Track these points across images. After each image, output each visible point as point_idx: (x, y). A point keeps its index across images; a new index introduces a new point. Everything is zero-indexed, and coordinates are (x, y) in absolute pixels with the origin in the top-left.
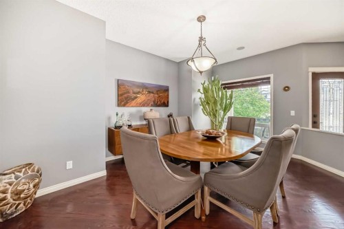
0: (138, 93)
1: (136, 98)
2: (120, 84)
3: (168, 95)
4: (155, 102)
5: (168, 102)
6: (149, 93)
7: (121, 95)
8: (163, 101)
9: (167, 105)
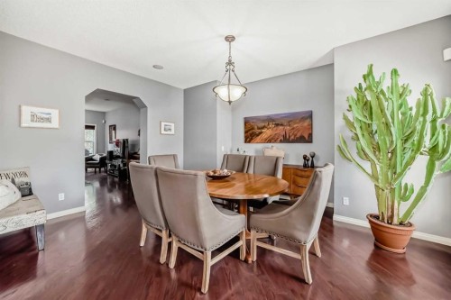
0: (263, 127)
1: (261, 133)
2: (247, 121)
3: (311, 126)
4: (285, 137)
5: (311, 135)
6: (277, 125)
7: (246, 132)
8: (298, 135)
9: (309, 140)
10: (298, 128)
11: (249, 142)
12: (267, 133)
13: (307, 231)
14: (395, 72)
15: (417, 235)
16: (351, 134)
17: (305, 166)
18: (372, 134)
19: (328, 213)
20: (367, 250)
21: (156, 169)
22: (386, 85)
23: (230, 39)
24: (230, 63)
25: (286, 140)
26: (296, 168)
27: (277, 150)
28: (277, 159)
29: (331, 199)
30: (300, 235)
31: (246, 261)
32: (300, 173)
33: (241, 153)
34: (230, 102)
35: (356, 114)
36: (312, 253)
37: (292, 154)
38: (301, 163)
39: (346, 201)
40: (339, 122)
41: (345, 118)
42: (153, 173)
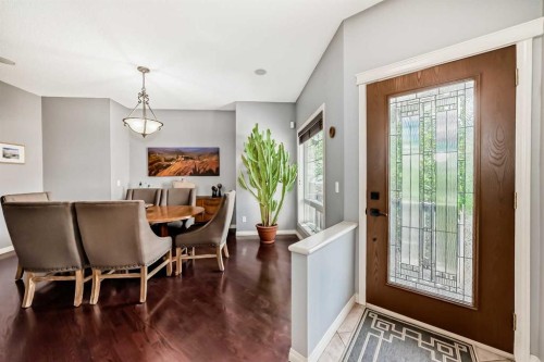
0: (172, 160)
1: (169, 166)
2: (151, 152)
3: (218, 160)
4: (194, 170)
5: (218, 169)
6: (187, 158)
7: (150, 164)
8: (208, 169)
9: (217, 173)
10: (206, 163)
11: (155, 175)
12: (176, 166)
13: (220, 236)
14: (269, 131)
15: (278, 232)
16: (246, 169)
17: (214, 196)
18: (258, 169)
19: (232, 233)
20: (256, 249)
21: (74, 204)
22: (265, 139)
23: (144, 70)
24: (143, 95)
25: (195, 173)
26: (206, 198)
27: (187, 182)
28: (191, 191)
29: (234, 221)
30: (216, 240)
31: (173, 275)
32: (210, 202)
33: (145, 186)
34: (144, 135)
35: (249, 156)
36: (224, 257)
37: (202, 186)
38: (210, 194)
39: (244, 219)
40: (239, 160)
41: (243, 157)
42: (69, 209)
